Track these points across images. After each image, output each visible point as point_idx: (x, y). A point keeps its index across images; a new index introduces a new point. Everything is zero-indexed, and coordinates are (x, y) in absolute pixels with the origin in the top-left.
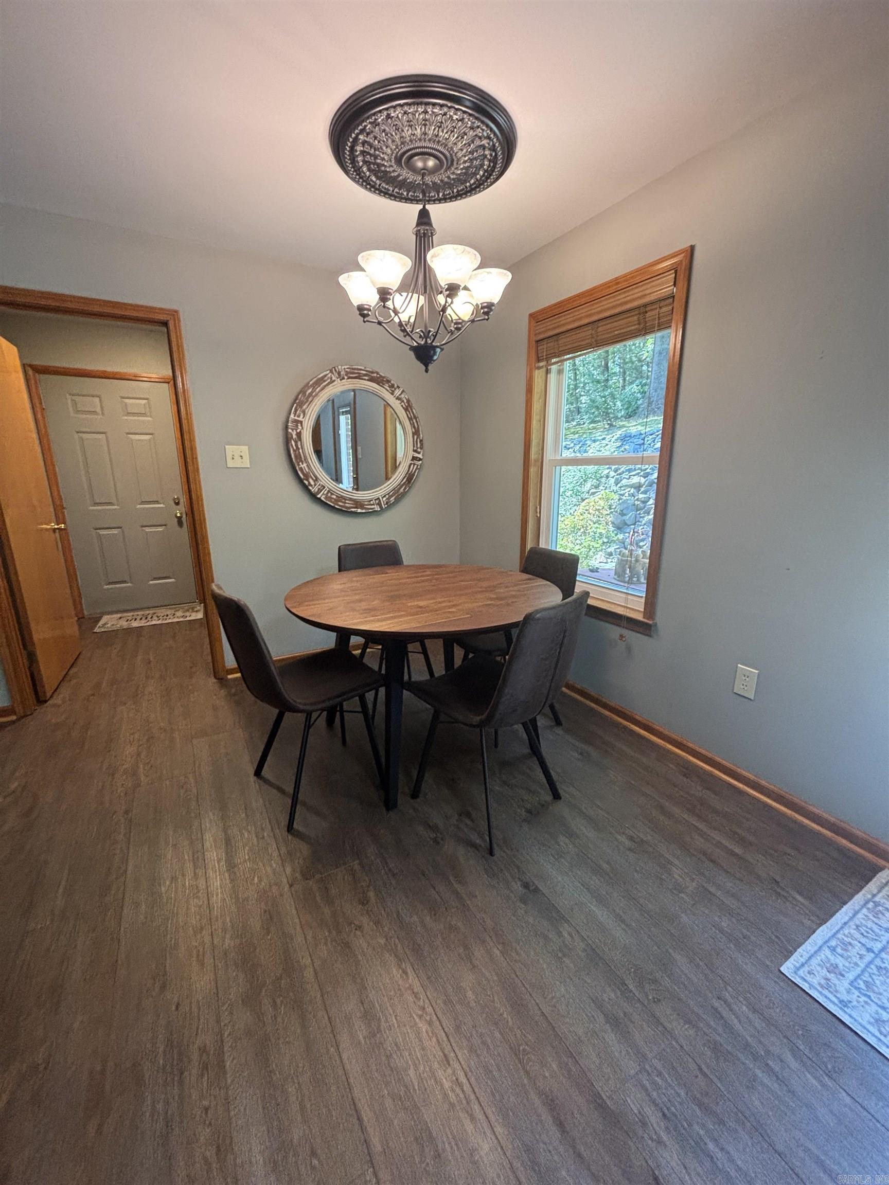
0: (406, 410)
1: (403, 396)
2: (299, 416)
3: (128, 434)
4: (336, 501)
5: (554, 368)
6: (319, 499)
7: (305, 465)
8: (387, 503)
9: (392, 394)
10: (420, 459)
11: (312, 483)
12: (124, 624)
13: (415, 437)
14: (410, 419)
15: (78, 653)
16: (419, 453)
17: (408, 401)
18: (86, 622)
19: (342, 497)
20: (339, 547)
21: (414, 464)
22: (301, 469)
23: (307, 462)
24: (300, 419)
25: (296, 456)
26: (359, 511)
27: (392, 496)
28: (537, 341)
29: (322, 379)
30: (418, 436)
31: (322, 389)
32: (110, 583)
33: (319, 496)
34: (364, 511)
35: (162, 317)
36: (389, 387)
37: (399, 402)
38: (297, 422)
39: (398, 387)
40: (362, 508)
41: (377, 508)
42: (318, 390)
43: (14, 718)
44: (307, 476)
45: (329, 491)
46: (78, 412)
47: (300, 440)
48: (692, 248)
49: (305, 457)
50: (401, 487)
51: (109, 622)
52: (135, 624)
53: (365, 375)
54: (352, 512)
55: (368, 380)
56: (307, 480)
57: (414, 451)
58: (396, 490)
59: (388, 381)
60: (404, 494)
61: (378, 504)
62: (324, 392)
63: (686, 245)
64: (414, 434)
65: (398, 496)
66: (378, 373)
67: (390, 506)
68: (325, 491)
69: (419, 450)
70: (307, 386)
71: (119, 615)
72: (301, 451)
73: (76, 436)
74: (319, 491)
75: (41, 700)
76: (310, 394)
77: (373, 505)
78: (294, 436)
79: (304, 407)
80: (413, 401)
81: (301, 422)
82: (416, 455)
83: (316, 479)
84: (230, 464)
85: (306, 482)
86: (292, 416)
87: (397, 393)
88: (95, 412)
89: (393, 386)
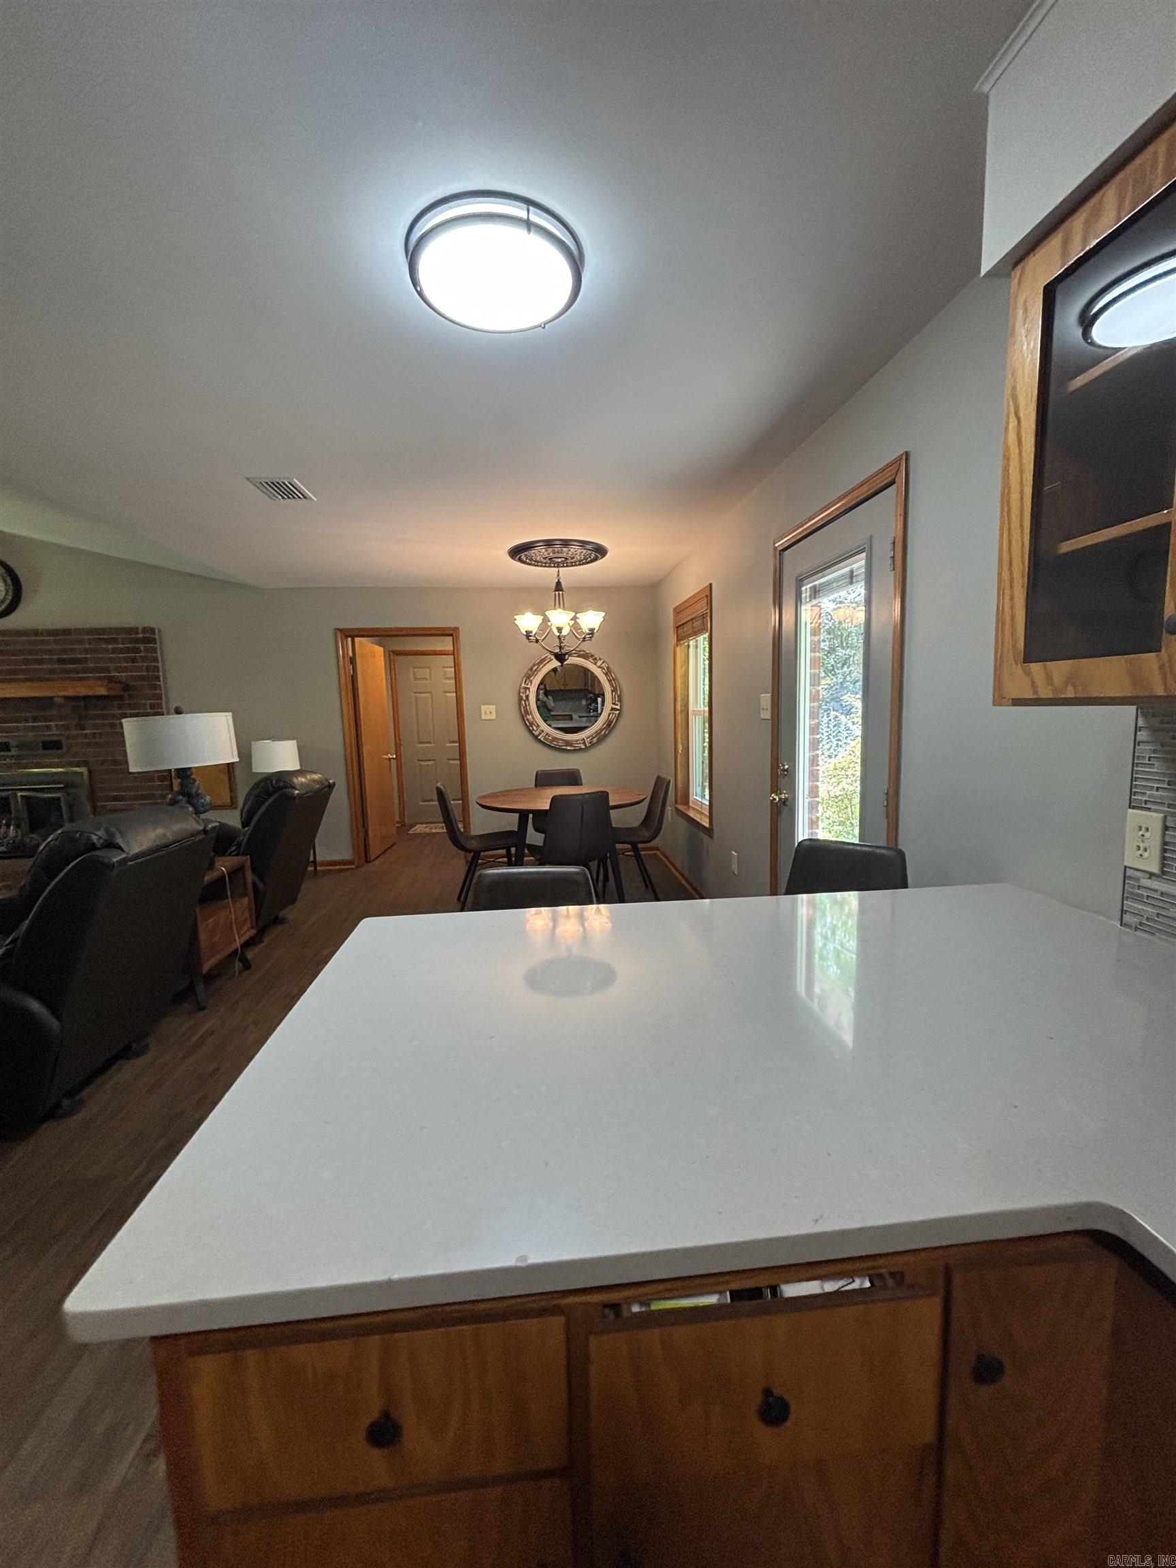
0: (606, 674)
1: (603, 665)
2: (527, 685)
3: (445, 692)
4: (552, 741)
5: (692, 643)
6: (539, 739)
7: (530, 716)
8: (590, 743)
9: (595, 664)
10: (618, 710)
11: (535, 728)
12: (428, 830)
13: (614, 693)
14: (609, 681)
15: (393, 843)
16: (617, 705)
17: (608, 668)
18: (403, 827)
19: (556, 738)
20: (537, 772)
21: (613, 713)
22: (528, 720)
23: (532, 715)
24: (529, 686)
25: (524, 711)
26: (569, 748)
27: (594, 738)
28: (677, 627)
29: (544, 660)
30: (616, 693)
31: (544, 666)
32: (425, 801)
33: (539, 738)
34: (572, 748)
35: (450, 632)
36: (593, 659)
37: (600, 669)
38: (526, 689)
39: (600, 659)
40: (571, 746)
41: (583, 747)
42: (541, 666)
43: (354, 867)
44: (531, 724)
45: (546, 735)
46: (416, 679)
47: (528, 700)
48: (711, 584)
49: (531, 712)
50: (602, 731)
51: (419, 829)
52: (434, 831)
53: (575, 653)
54: (564, 749)
55: (577, 657)
56: (532, 727)
57: (613, 704)
58: (597, 733)
59: (592, 656)
60: (605, 736)
61: (583, 743)
62: (545, 667)
63: (707, 584)
64: (612, 691)
65: (601, 738)
66: (584, 651)
67: (593, 745)
68: (543, 734)
69: (617, 703)
70: (534, 665)
71: (425, 825)
72: (528, 707)
73: (413, 695)
74: (540, 734)
75: (367, 861)
76: (536, 670)
77: (580, 743)
78: (524, 698)
79: (531, 679)
80: (611, 667)
81: (529, 689)
82: (614, 706)
83: (538, 726)
84: (483, 717)
85: (531, 728)
86: (523, 685)
87: (599, 663)
88: (425, 679)
89: (596, 658)
